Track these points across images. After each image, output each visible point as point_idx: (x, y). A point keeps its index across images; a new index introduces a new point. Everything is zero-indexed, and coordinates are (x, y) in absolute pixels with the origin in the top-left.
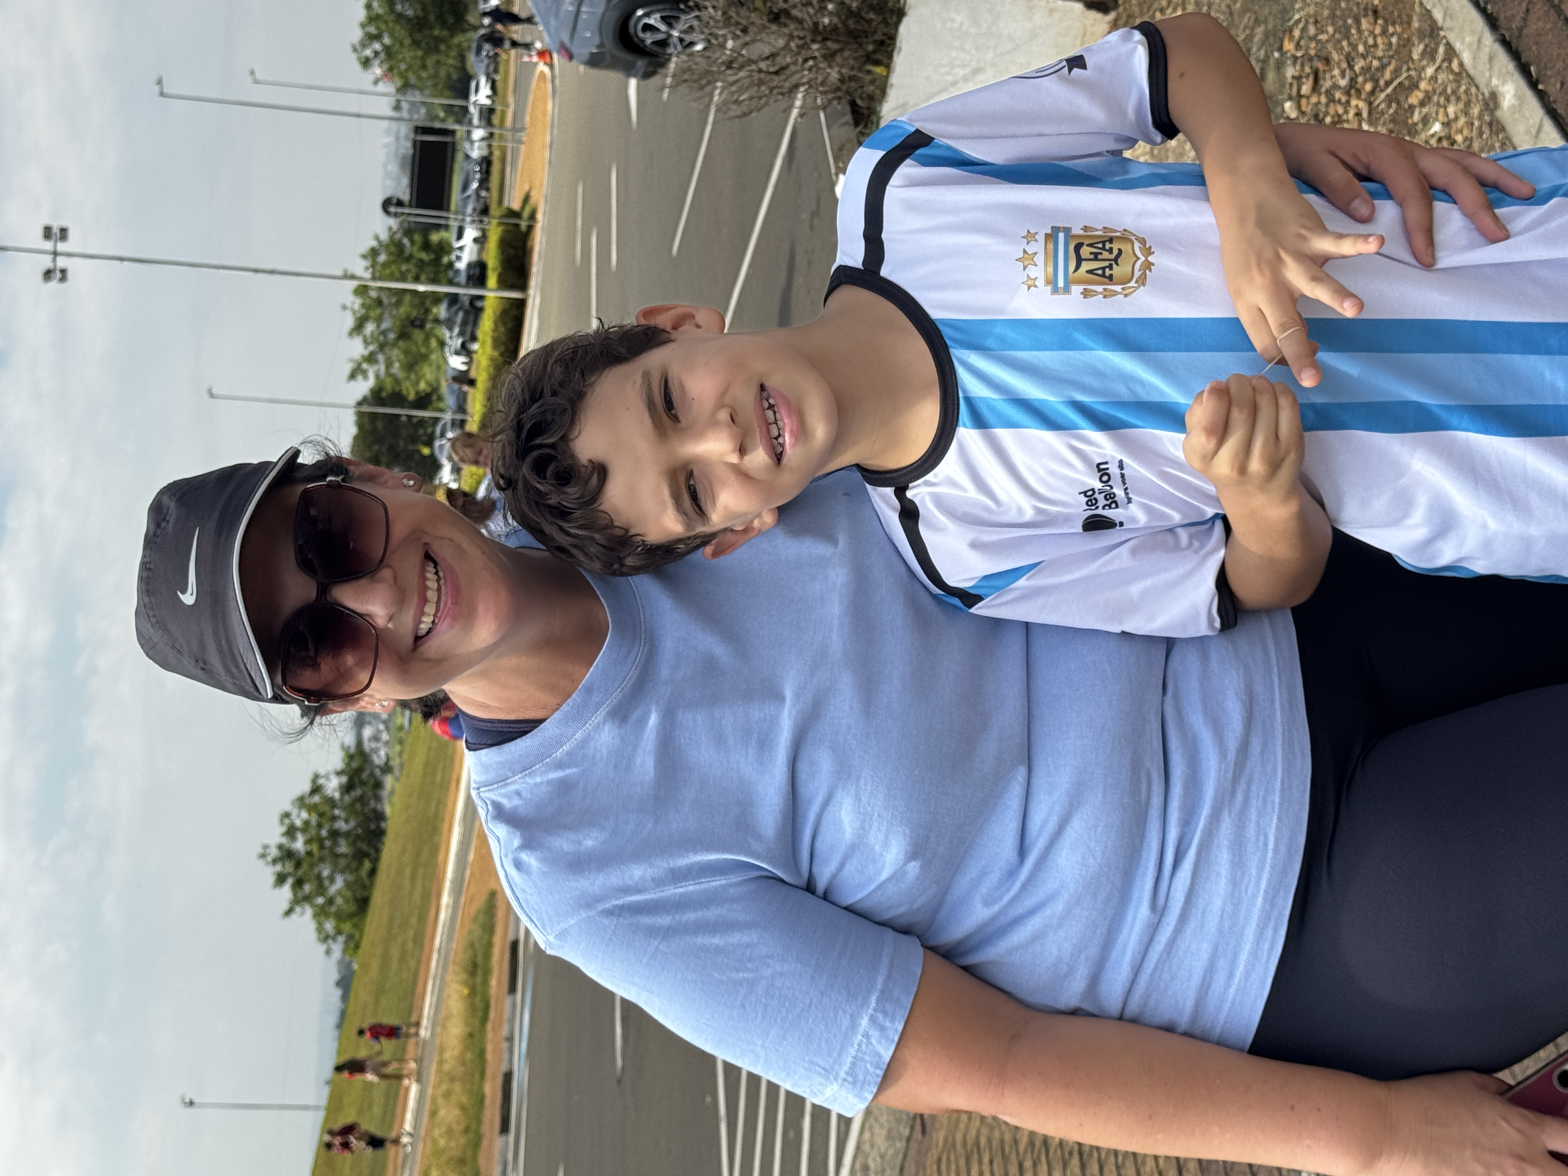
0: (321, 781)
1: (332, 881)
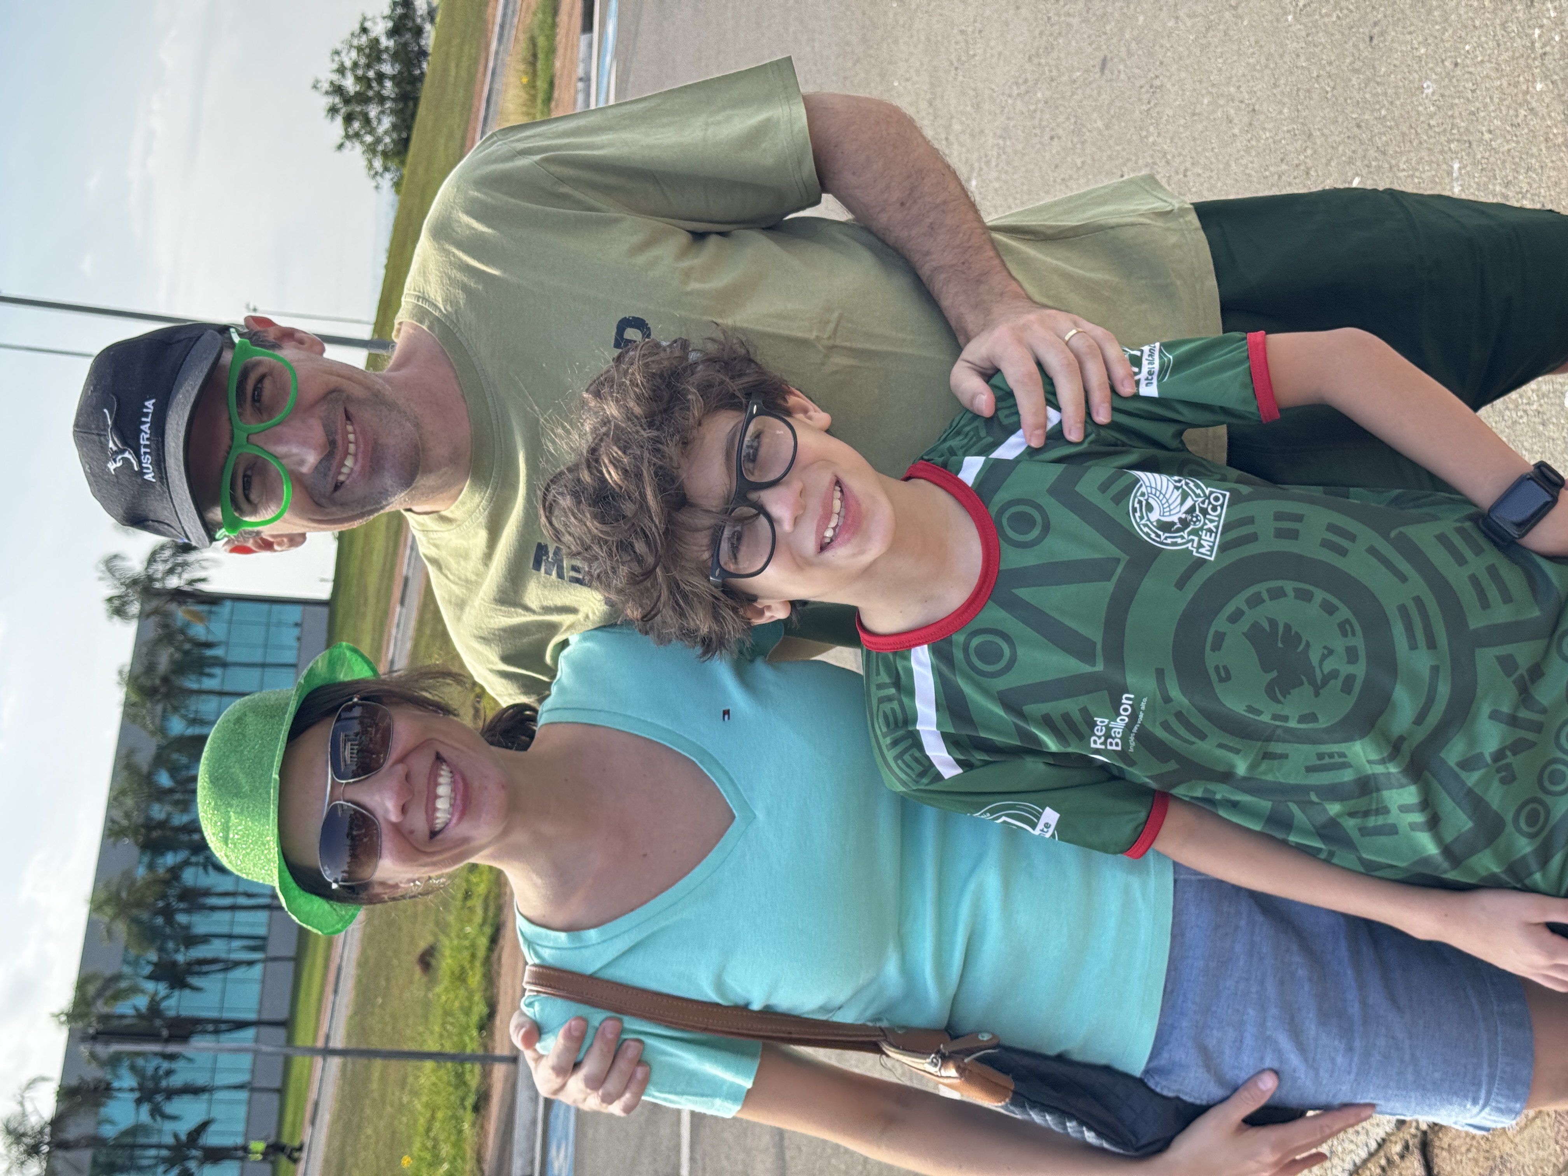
0: (368, 24)
1: (379, 121)
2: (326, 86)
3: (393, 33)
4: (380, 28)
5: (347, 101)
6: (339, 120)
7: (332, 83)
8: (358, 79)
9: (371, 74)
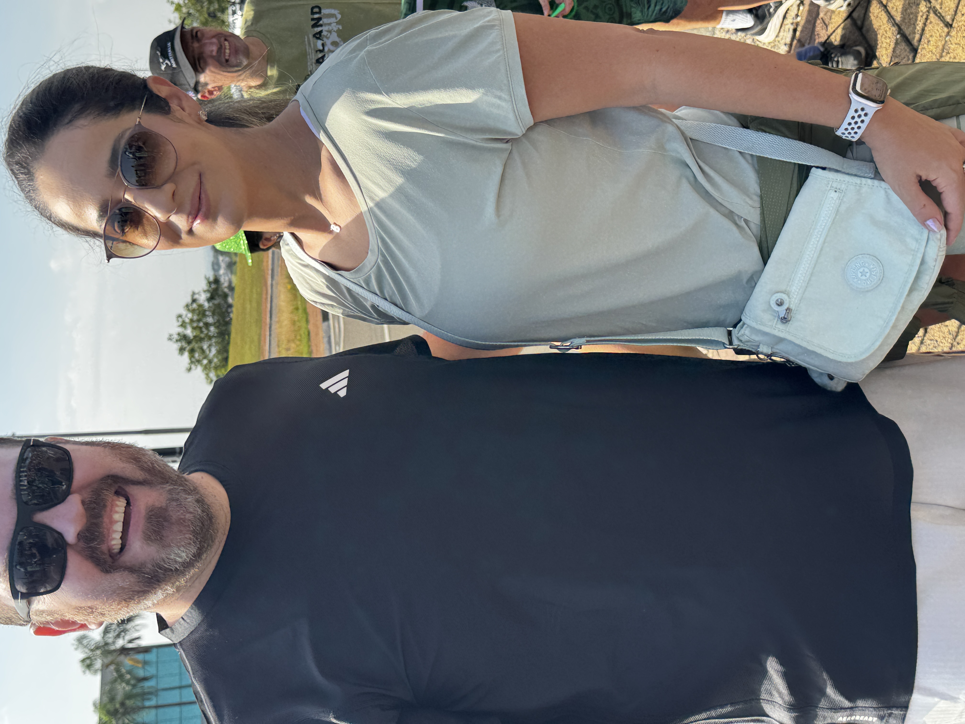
0: (196, 296)
1: (210, 351)
2: (176, 337)
3: (210, 299)
4: (203, 298)
5: (189, 342)
6: (186, 354)
7: (179, 334)
8: (194, 328)
9: (201, 324)
